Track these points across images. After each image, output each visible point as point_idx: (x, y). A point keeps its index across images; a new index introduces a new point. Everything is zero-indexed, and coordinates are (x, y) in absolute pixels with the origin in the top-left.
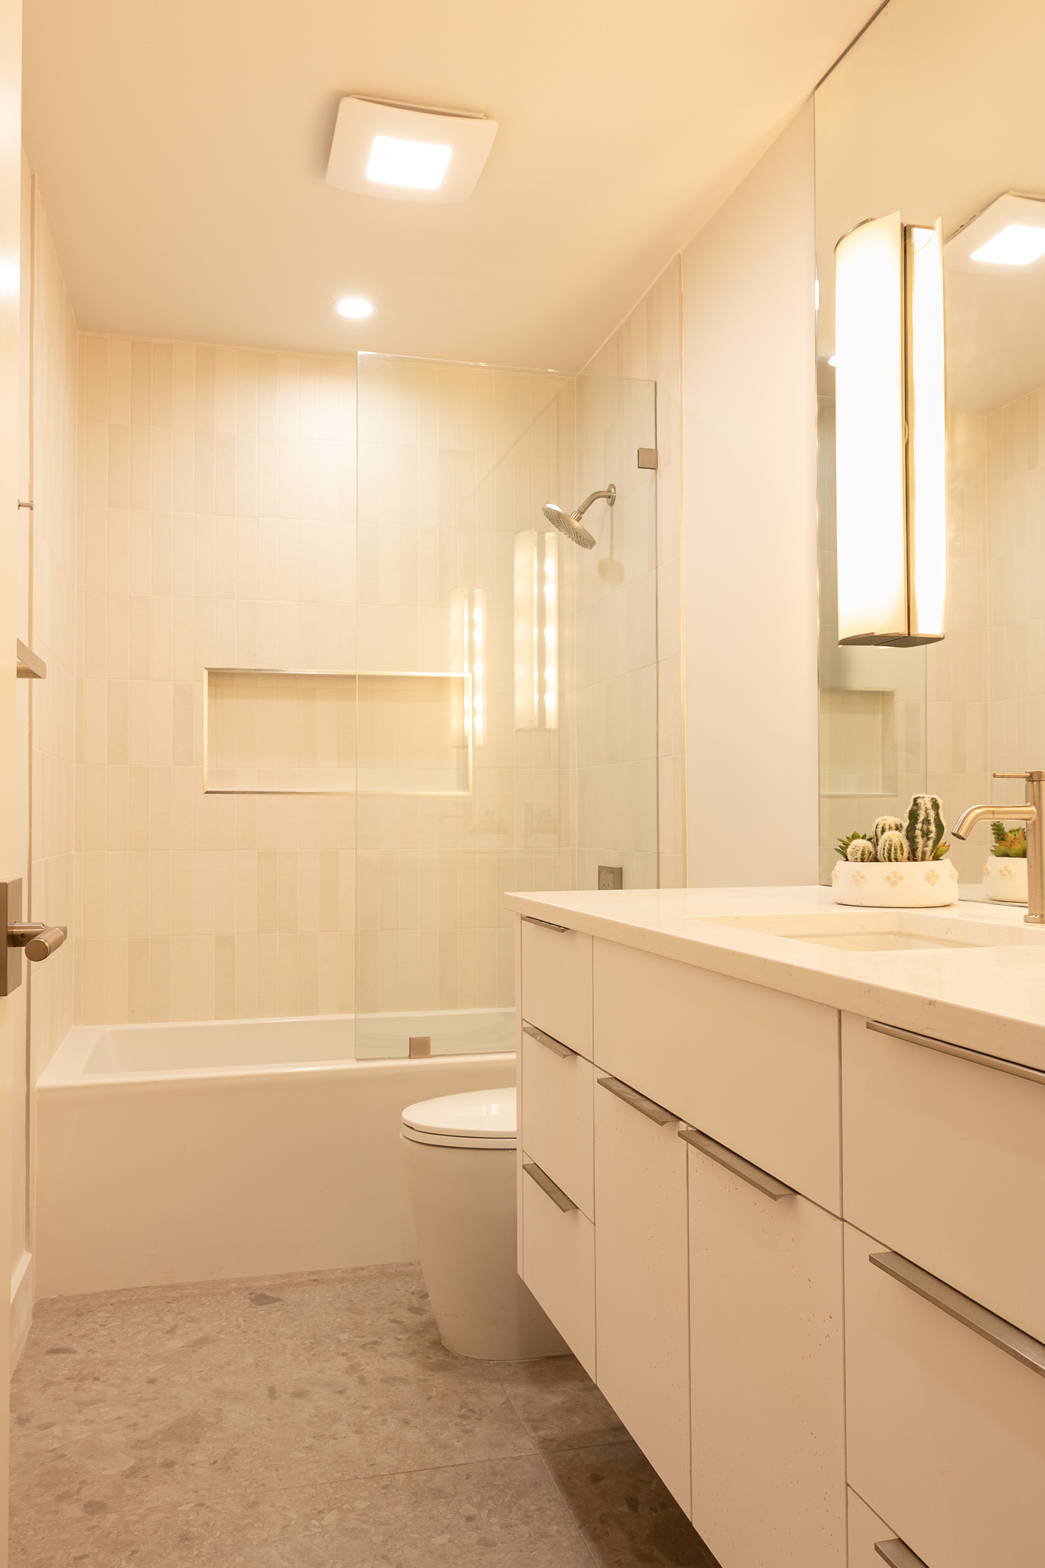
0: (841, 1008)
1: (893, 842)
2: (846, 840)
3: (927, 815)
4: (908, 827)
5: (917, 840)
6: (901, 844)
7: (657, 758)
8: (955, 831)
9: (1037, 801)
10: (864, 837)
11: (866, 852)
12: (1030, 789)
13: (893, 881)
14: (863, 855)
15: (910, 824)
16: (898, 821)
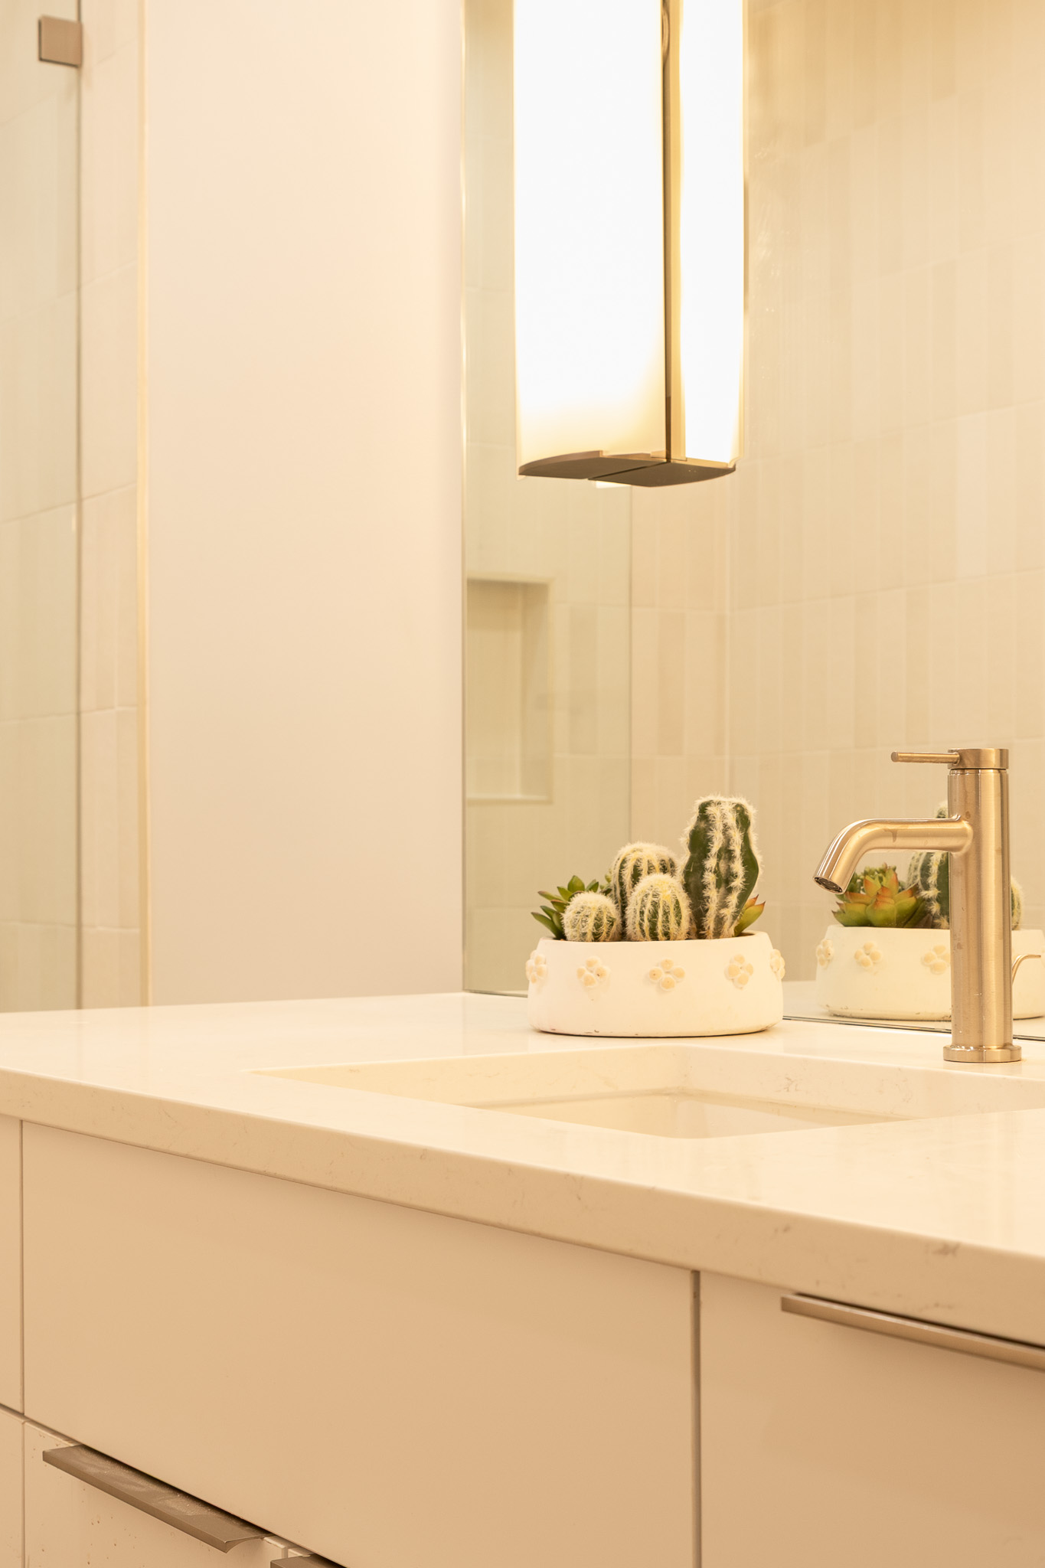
0: (696, 1263)
1: (662, 898)
2: (556, 894)
3: (728, 840)
4: (688, 866)
5: (706, 893)
6: (677, 902)
7: (79, 714)
8: (822, 874)
9: (971, 809)
10: (594, 887)
11: (605, 921)
12: (958, 787)
13: (663, 980)
14: (598, 926)
15: (691, 860)
16: (666, 853)
